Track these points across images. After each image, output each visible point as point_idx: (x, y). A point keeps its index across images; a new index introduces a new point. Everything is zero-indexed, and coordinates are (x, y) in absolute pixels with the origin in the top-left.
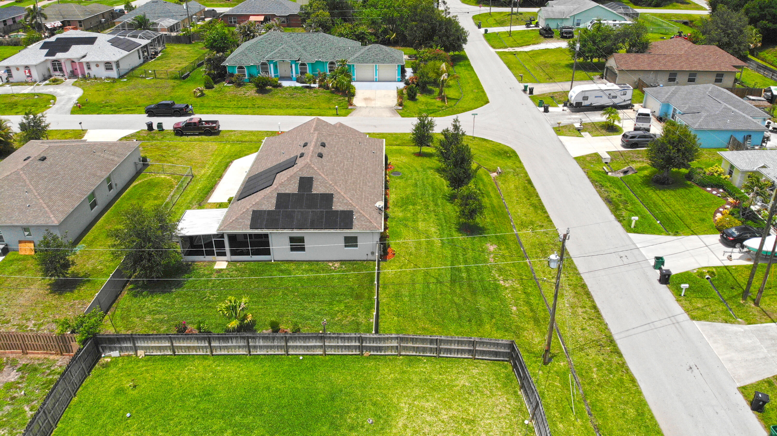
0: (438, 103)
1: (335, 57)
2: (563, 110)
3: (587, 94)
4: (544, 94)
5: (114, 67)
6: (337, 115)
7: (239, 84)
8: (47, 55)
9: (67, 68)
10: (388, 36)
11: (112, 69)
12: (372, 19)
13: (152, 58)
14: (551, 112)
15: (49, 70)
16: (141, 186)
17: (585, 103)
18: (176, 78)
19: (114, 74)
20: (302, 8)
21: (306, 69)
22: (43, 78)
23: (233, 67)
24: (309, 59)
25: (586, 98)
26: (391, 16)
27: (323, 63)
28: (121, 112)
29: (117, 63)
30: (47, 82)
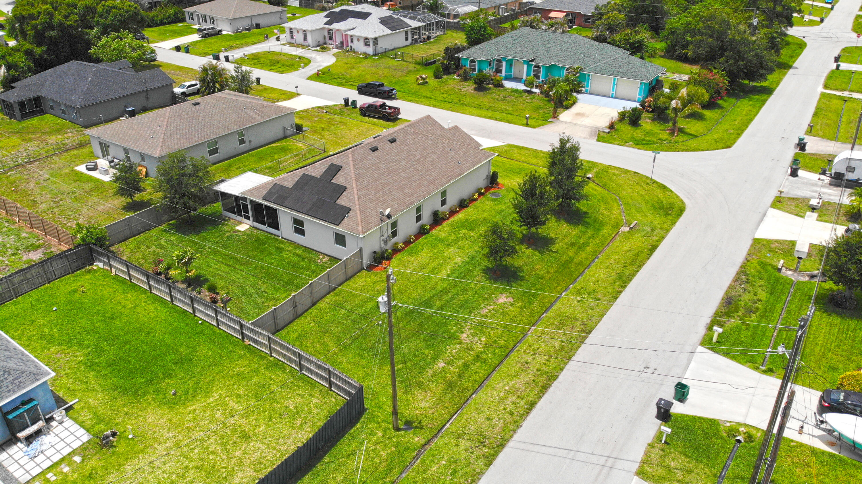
0: (665, 135)
1: (574, 62)
2: (819, 179)
3: (853, 164)
4: (819, 155)
5: (371, 44)
6: (527, 125)
7: (465, 78)
8: (325, 24)
9: (338, 39)
10: (686, 51)
11: (369, 45)
12: (671, 28)
13: (421, 42)
14: (801, 178)
15: (325, 38)
16: (273, 148)
17: (850, 176)
18: (419, 64)
19: (370, 50)
20: (596, 8)
21: (539, 72)
22: (317, 44)
23: (466, 59)
24: (544, 61)
25: (850, 169)
26: (693, 27)
27: (560, 68)
28: (347, 85)
29: (376, 40)
30: (318, 48)
